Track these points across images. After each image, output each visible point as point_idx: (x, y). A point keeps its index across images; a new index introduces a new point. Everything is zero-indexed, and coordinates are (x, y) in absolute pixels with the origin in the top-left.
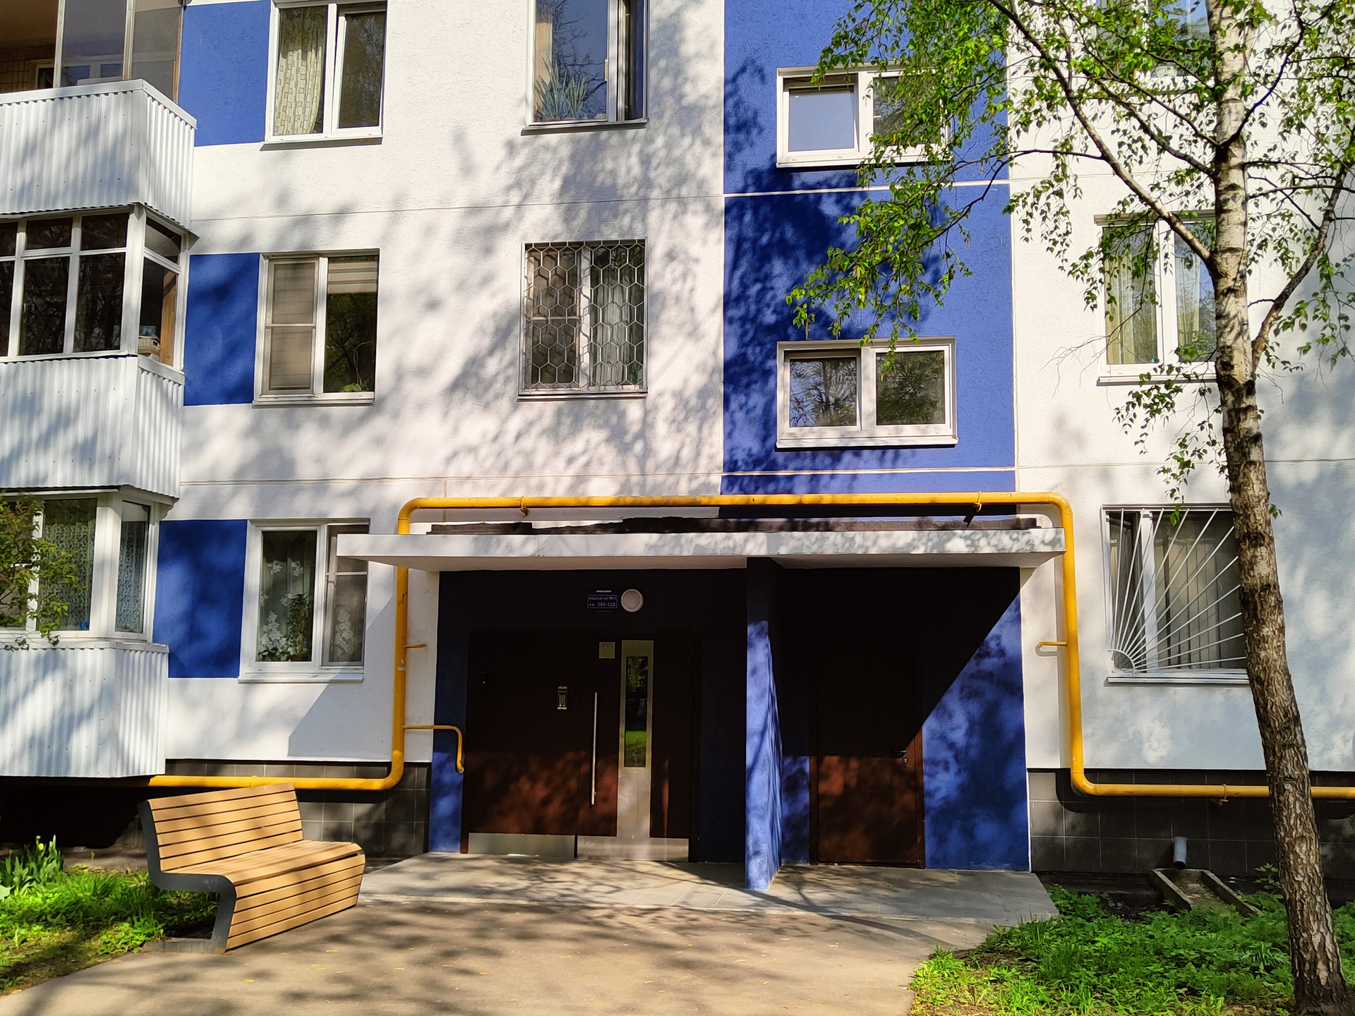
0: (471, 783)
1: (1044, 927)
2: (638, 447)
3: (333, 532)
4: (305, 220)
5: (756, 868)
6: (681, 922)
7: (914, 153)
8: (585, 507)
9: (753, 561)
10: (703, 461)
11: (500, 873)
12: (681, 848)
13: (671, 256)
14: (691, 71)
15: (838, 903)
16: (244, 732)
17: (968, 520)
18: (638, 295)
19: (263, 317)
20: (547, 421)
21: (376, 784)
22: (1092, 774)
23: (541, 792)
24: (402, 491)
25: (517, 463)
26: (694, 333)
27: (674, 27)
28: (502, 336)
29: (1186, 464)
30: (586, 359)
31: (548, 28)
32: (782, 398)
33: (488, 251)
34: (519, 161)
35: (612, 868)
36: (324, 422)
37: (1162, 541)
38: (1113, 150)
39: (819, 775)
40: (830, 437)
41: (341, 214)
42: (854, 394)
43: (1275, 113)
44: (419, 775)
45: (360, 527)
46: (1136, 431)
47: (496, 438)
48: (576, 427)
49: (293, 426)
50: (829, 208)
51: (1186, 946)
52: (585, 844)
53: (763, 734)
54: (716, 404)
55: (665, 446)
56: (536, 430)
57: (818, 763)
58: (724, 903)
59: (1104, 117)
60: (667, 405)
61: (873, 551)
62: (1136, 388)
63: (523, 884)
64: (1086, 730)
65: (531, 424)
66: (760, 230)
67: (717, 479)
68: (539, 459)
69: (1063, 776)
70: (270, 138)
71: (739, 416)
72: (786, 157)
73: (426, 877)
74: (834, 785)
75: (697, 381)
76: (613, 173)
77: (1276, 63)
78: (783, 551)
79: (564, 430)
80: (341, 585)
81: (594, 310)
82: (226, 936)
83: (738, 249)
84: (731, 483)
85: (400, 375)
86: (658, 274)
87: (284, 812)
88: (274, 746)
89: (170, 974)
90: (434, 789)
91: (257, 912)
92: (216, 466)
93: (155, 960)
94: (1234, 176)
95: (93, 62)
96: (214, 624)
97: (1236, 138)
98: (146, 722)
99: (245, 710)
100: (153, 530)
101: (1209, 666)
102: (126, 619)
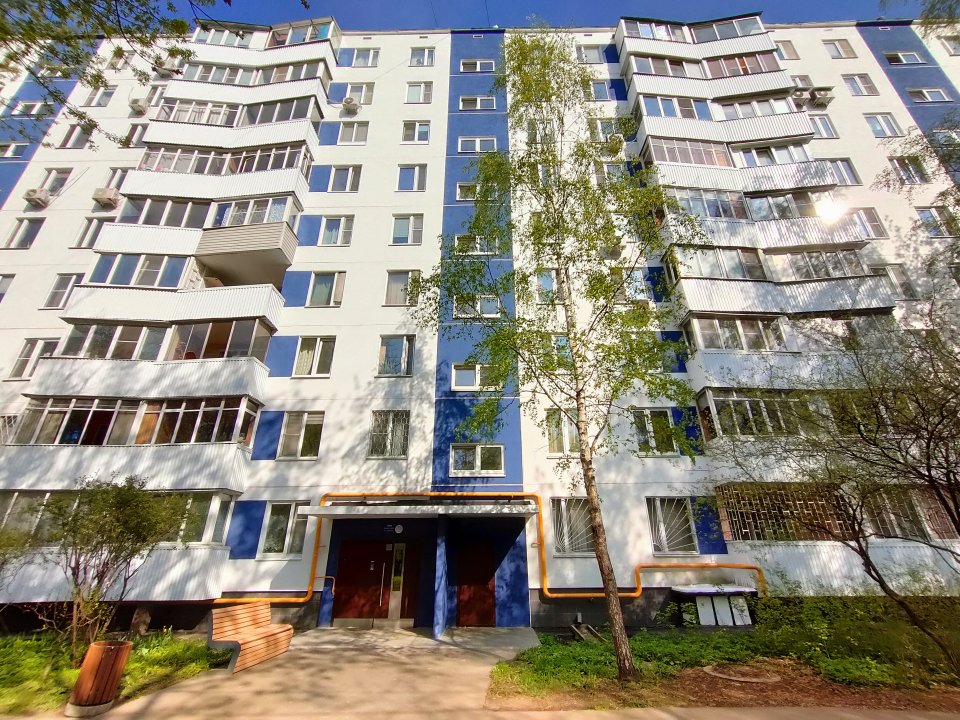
0: (336, 600)
1: (536, 649)
2: (404, 476)
3: (297, 505)
4: (303, 400)
5: (437, 629)
6: (410, 653)
7: (492, 389)
8: (385, 496)
9: (440, 515)
10: (425, 481)
11: (344, 635)
12: (411, 622)
13: (418, 416)
14: (425, 363)
15: (466, 643)
16: (255, 580)
17: (509, 501)
18: (407, 427)
19: (283, 432)
20: (375, 467)
21: (301, 600)
22: (550, 590)
23: (362, 602)
24: (324, 490)
25: (365, 482)
26: (425, 440)
27: (422, 350)
28: (364, 439)
29: (574, 485)
30: (389, 447)
31: (385, 348)
32: (451, 461)
33: (361, 412)
34: (372, 387)
35: (386, 632)
36: (300, 467)
37: (568, 509)
38: (548, 392)
39: (459, 593)
40: (467, 474)
41: (315, 399)
42: (474, 459)
43: (593, 383)
44: (318, 596)
45: (307, 503)
46: (559, 475)
47: (357, 473)
48: (384, 470)
49: (290, 468)
50: (467, 403)
51: (583, 655)
52: (377, 622)
53: (441, 578)
54: (430, 462)
55: (413, 474)
56: (371, 471)
57: (460, 589)
58: (426, 644)
59: (546, 383)
60: (415, 462)
61: (480, 512)
62: (558, 462)
63: (352, 639)
64: (547, 574)
65: (369, 469)
66: (446, 409)
67: (429, 487)
68: (372, 480)
69: (541, 591)
70: (293, 376)
71: (438, 467)
72: (454, 388)
73: (316, 637)
74: (465, 597)
75: (425, 454)
76: (401, 391)
77: (591, 369)
78: (450, 512)
79: (380, 471)
80: (298, 524)
81: (392, 432)
82: (234, 667)
83: (438, 414)
84: (434, 488)
85: (328, 451)
86: (414, 421)
87: (265, 612)
88: (265, 586)
89: (208, 685)
90: (323, 601)
91: (249, 655)
92: (260, 480)
93: (203, 679)
94: (582, 401)
95: (240, 350)
96: (250, 539)
97: (582, 390)
98: (218, 577)
99: (256, 572)
100: (232, 504)
101: (585, 551)
102: (217, 537)
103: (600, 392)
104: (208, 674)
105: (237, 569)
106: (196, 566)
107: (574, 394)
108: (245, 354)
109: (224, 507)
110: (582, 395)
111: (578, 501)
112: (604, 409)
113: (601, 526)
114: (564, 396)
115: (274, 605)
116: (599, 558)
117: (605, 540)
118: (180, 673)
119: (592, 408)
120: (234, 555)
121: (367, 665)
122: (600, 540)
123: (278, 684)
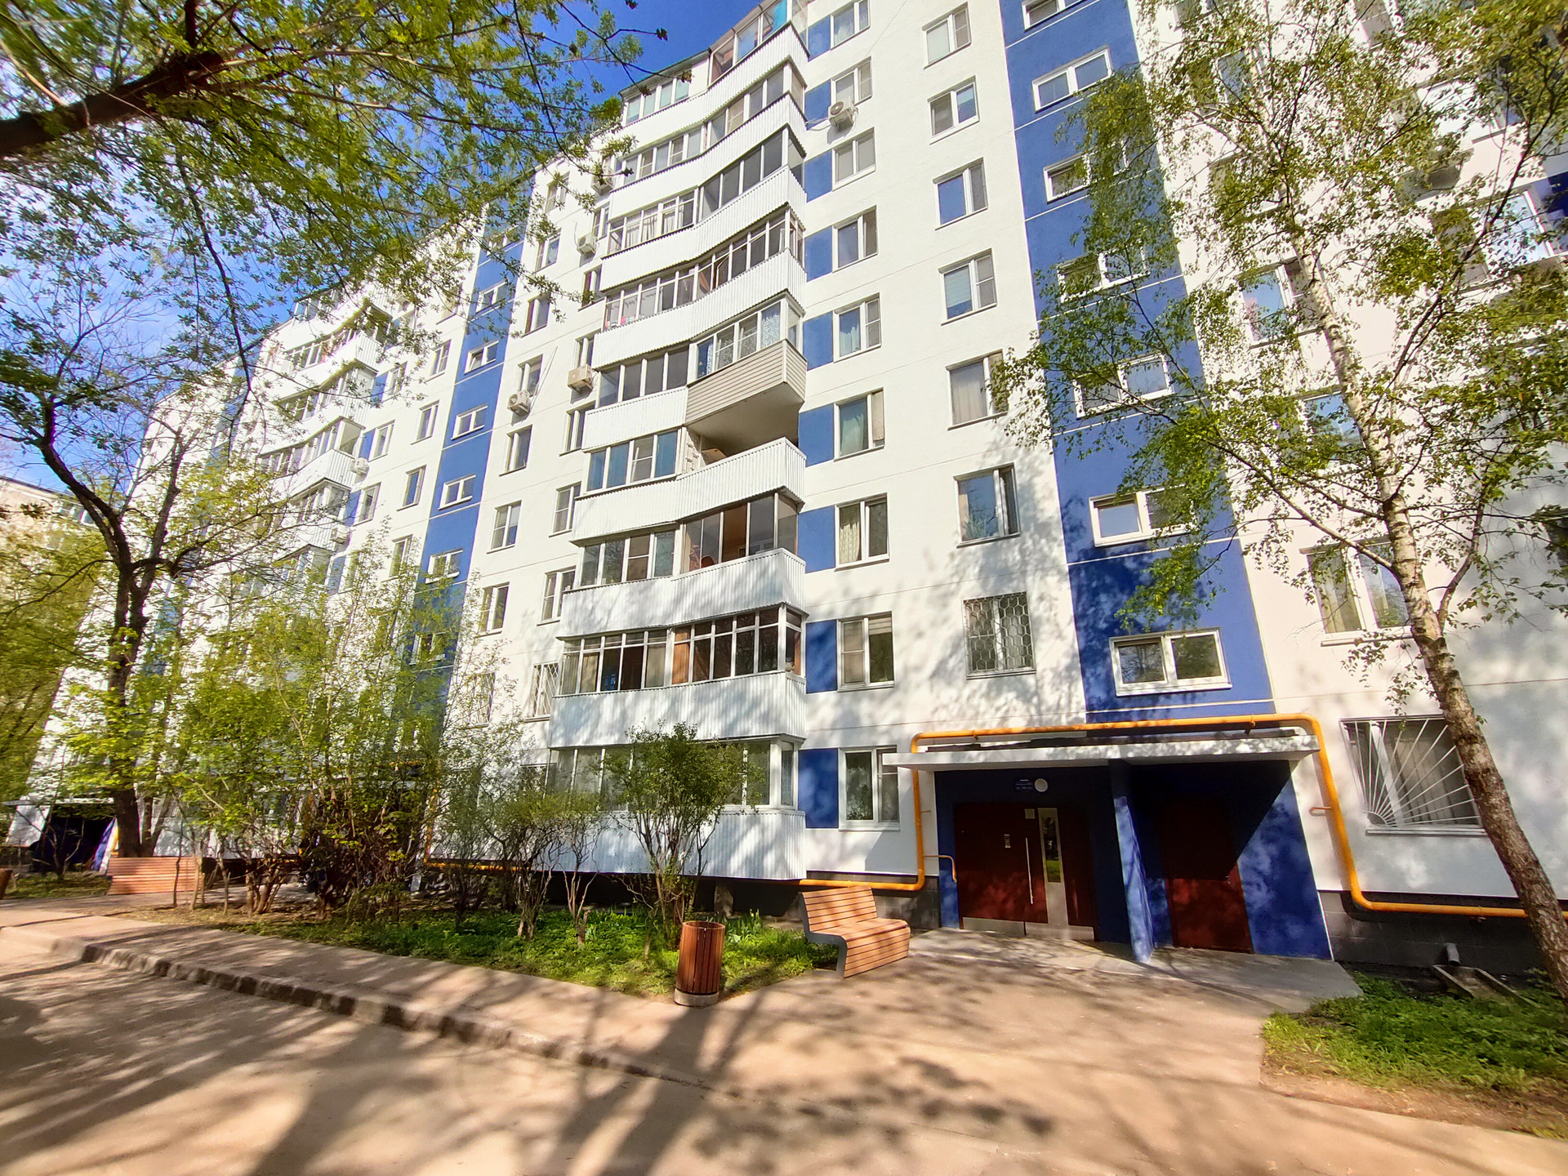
0: (961, 889)
1: (1354, 1001)
2: (1035, 700)
3: (880, 753)
4: (857, 600)
5: (1139, 947)
6: (1096, 980)
7: (1180, 529)
8: (1008, 734)
9: (1111, 761)
10: (1074, 706)
11: (984, 942)
12: (1089, 932)
13: (1041, 598)
14: (1041, 506)
15: (1198, 974)
16: (844, 856)
17: (1247, 733)
18: (1025, 620)
19: (840, 650)
20: (984, 689)
21: (911, 887)
22: (1366, 895)
23: (1001, 895)
24: (912, 730)
25: (970, 713)
26: (1060, 636)
27: (1029, 486)
28: (956, 648)
29: (1401, 693)
30: (1001, 656)
31: (965, 497)
32: (1116, 668)
33: (945, 606)
34: (956, 562)
35: (1049, 943)
36: (872, 697)
37: (1390, 741)
39: (1170, 893)
40: (1149, 688)
41: (873, 596)
42: (1160, 661)
44: (933, 884)
45: (892, 749)
46: (1359, 673)
47: (957, 700)
48: (999, 693)
49: (858, 700)
50: (1130, 565)
52: (1030, 927)
53: (1132, 864)
54: (1077, 674)
55: (1050, 697)
56: (978, 695)
57: (1170, 884)
58: (1122, 969)
60: (1049, 676)
61: (1189, 753)
62: (1353, 647)
63: (998, 950)
64: (1357, 864)
65: (975, 692)
66: (1090, 580)
67: (1083, 715)
68: (982, 709)
69: (1346, 897)
70: (838, 566)
71: (1092, 680)
72: (1099, 541)
73: (943, 942)
74: (1183, 897)
75: (1065, 661)
76: (1006, 561)
78: (1131, 755)
79: (993, 694)
80: (884, 779)
81: (1002, 631)
82: (844, 970)
83: (1078, 592)
84: (1091, 718)
85: (906, 670)
86: (1035, 608)
87: (867, 902)
88: (858, 865)
89: (818, 989)
90: (942, 891)
91: (858, 957)
92: (822, 722)
93: (810, 981)
94: (1401, 518)
95: (761, 543)
96: (826, 800)
97: (1396, 496)
98: (797, 851)
99: (843, 845)
100: (796, 755)
101: (1447, 823)
102: (786, 799)
103: (1444, 493)
104: (815, 975)
105: (818, 842)
106: (770, 835)
107: (1374, 508)
108: (769, 547)
109: (787, 758)
110: (1399, 505)
111: (1413, 725)
112: (1463, 527)
113: (1489, 770)
114: (1349, 515)
115: (876, 892)
116: (1497, 836)
117: (1507, 799)
118: (781, 969)
119: (1424, 531)
120: (811, 824)
121: (1031, 989)
122: (1493, 800)
123: (906, 1000)
